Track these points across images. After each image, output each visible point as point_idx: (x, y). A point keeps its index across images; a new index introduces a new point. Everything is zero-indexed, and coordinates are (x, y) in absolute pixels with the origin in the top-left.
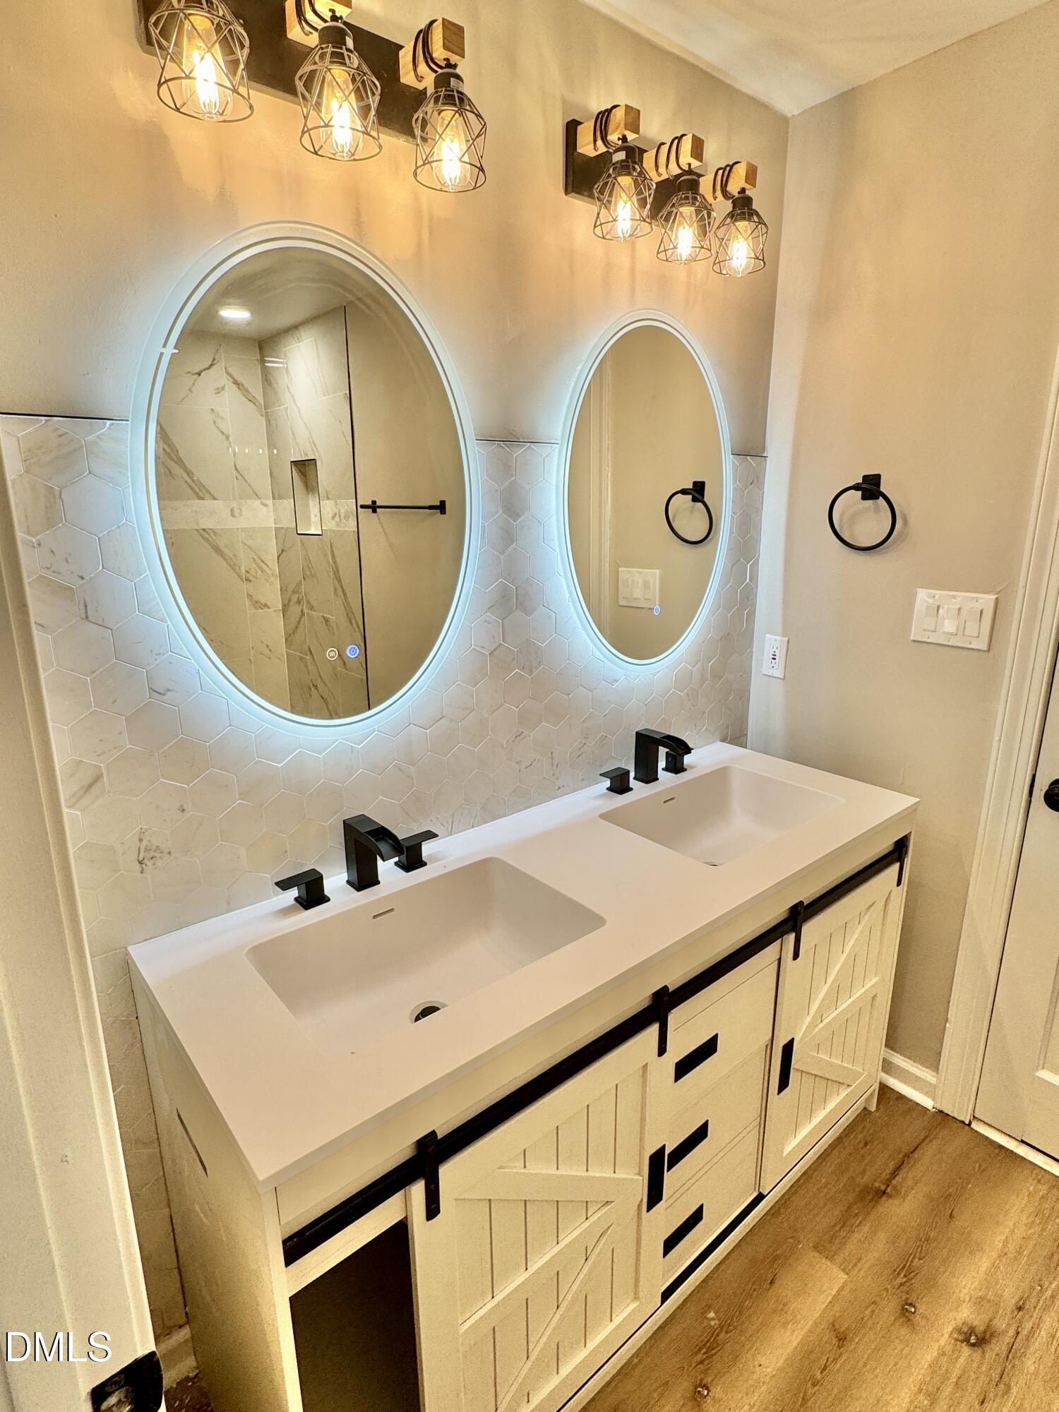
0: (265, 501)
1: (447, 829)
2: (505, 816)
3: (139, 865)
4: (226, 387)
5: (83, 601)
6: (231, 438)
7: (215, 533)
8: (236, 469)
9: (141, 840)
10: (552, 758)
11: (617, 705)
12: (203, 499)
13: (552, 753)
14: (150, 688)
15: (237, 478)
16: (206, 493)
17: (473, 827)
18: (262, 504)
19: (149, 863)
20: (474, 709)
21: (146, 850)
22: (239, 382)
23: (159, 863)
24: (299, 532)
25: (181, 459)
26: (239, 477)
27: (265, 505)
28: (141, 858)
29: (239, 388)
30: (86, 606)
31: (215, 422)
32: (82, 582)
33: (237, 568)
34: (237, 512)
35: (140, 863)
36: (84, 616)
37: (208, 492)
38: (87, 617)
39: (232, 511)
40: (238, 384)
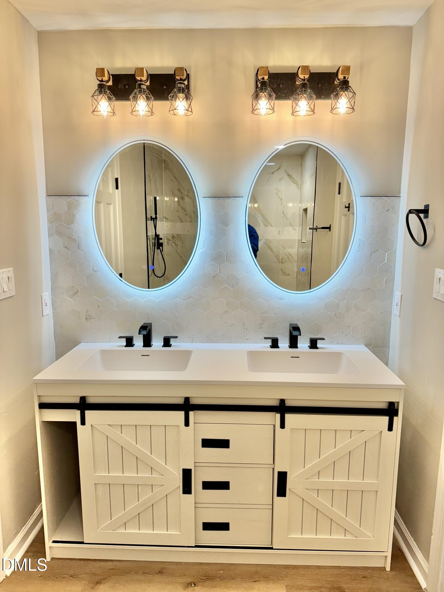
0: (295, 228)
1: (191, 340)
2: (218, 343)
3: (86, 320)
4: (284, 178)
5: (78, 244)
6: (283, 200)
7: (270, 241)
8: (283, 213)
9: (87, 312)
10: (244, 325)
11: (283, 310)
12: (267, 226)
13: (244, 323)
14: (93, 270)
15: (283, 217)
16: (268, 224)
17: (202, 343)
18: (293, 229)
19: (89, 320)
20: (205, 297)
21: (88, 316)
22: (290, 175)
23: (91, 321)
24: (302, 242)
25: (260, 209)
26: (284, 217)
27: (295, 229)
28: (86, 317)
29: (290, 178)
30: (79, 245)
31: (277, 193)
32: (78, 238)
33: (278, 257)
34: (281, 232)
35: (86, 319)
36: (78, 247)
37: (270, 223)
38: (79, 248)
39: (279, 232)
40: (290, 176)
